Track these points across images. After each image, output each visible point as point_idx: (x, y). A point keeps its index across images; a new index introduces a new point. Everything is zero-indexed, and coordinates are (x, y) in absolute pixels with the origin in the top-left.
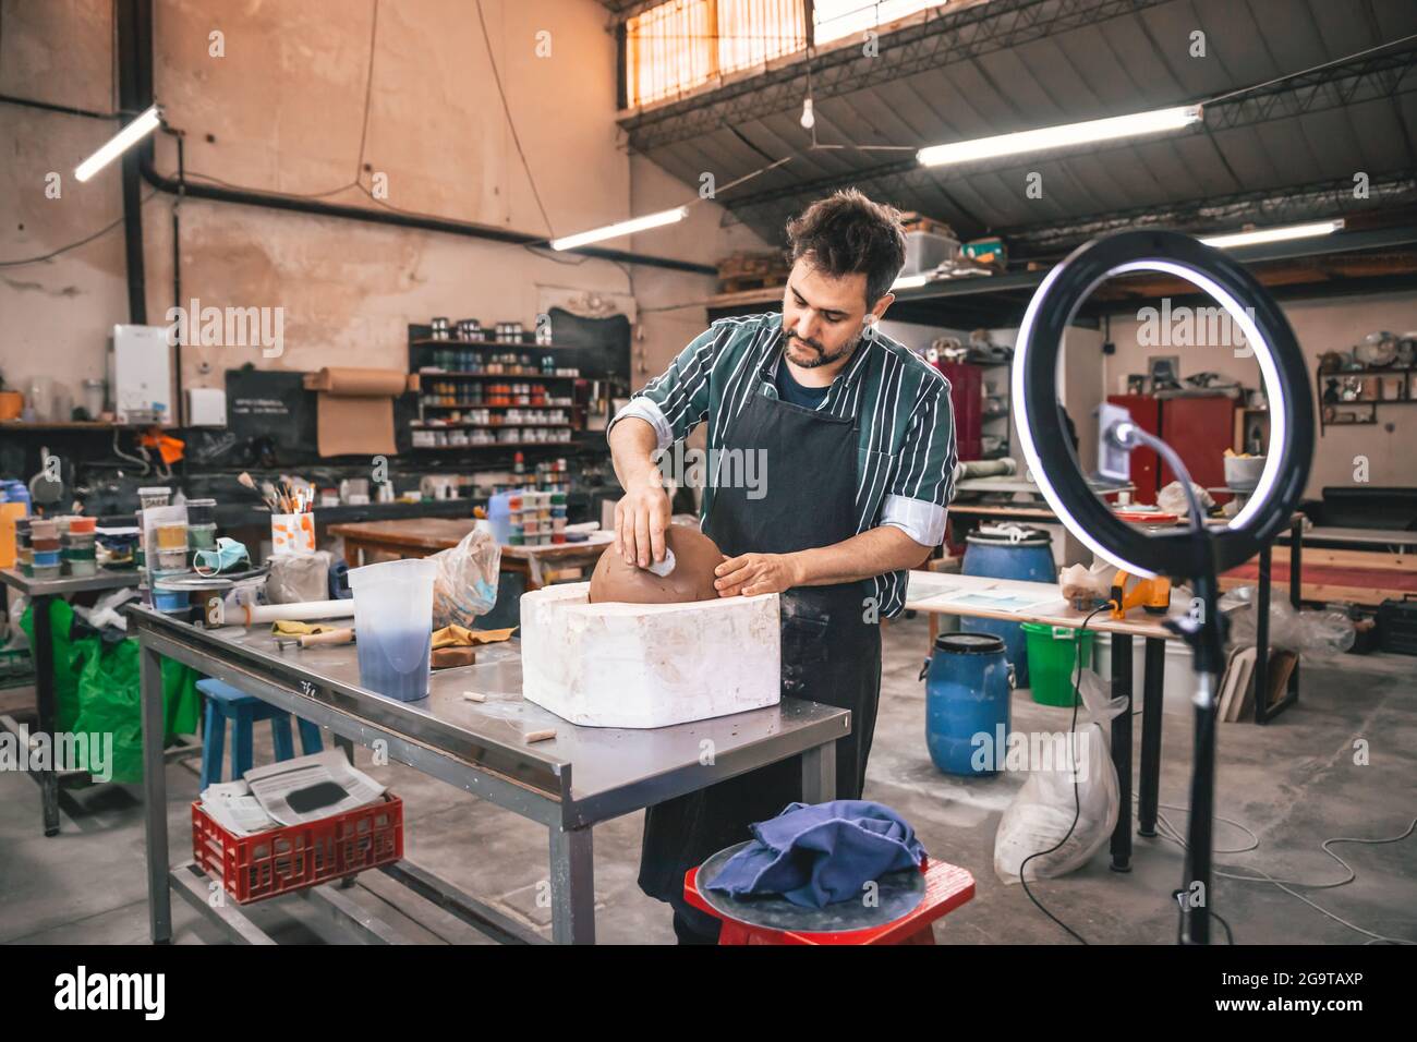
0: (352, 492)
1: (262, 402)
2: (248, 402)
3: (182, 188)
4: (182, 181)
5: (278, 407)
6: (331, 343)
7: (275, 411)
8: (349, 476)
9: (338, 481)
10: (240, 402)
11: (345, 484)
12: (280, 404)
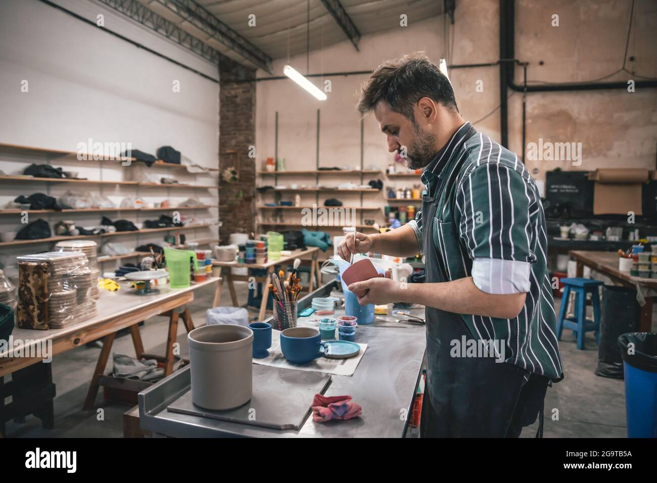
0: (613, 234)
1: (564, 187)
2: (557, 187)
3: (525, 89)
4: (525, 86)
5: (573, 189)
6: (605, 156)
7: (571, 191)
8: (612, 226)
9: (605, 228)
10: (553, 186)
11: (609, 229)
12: (574, 187)
